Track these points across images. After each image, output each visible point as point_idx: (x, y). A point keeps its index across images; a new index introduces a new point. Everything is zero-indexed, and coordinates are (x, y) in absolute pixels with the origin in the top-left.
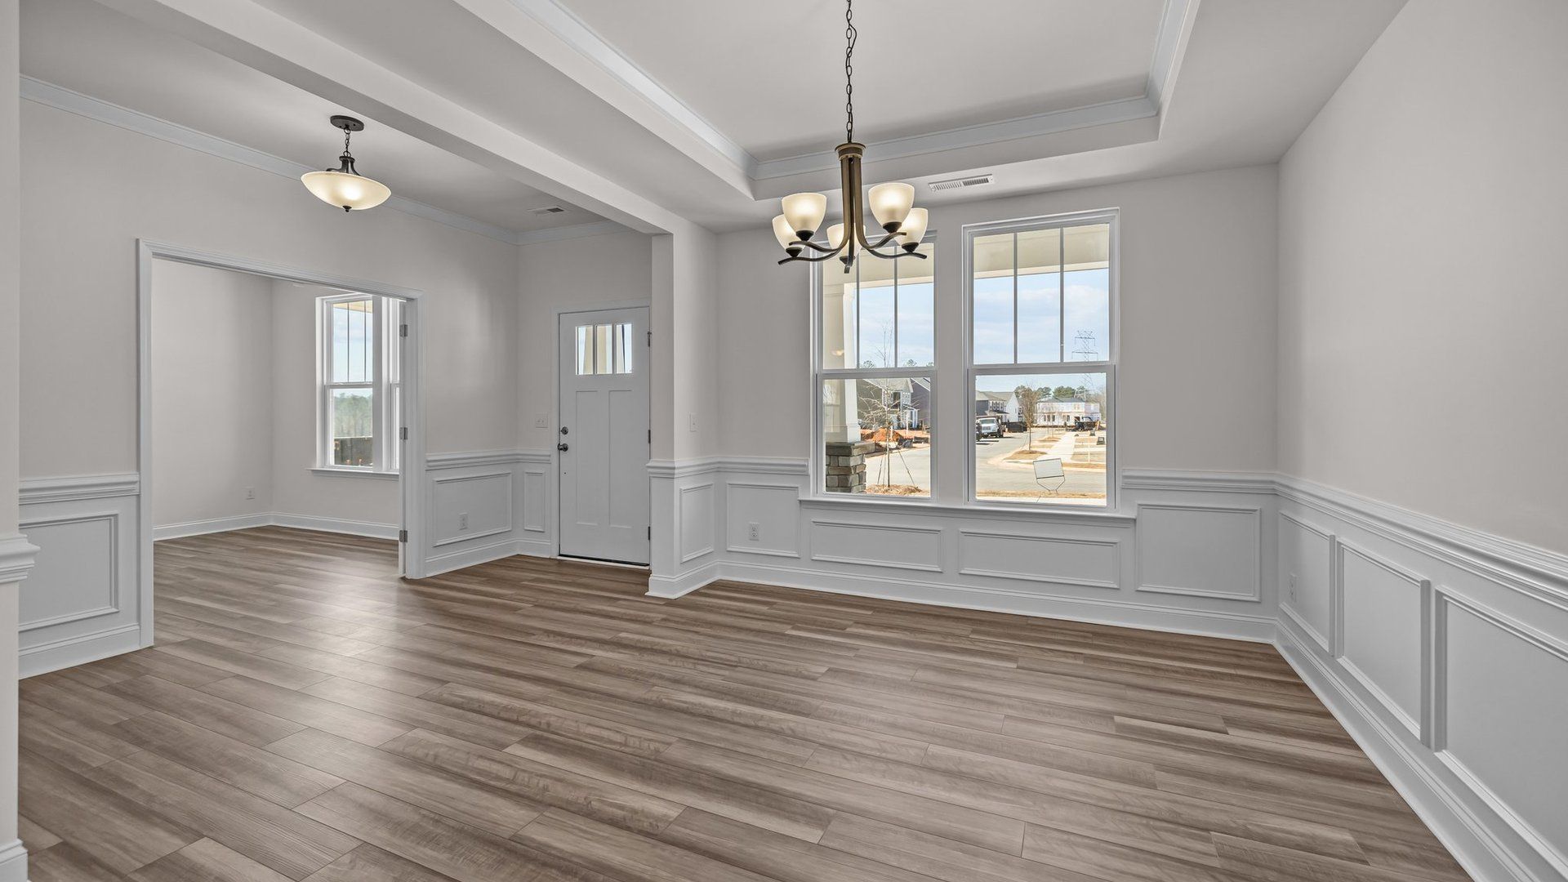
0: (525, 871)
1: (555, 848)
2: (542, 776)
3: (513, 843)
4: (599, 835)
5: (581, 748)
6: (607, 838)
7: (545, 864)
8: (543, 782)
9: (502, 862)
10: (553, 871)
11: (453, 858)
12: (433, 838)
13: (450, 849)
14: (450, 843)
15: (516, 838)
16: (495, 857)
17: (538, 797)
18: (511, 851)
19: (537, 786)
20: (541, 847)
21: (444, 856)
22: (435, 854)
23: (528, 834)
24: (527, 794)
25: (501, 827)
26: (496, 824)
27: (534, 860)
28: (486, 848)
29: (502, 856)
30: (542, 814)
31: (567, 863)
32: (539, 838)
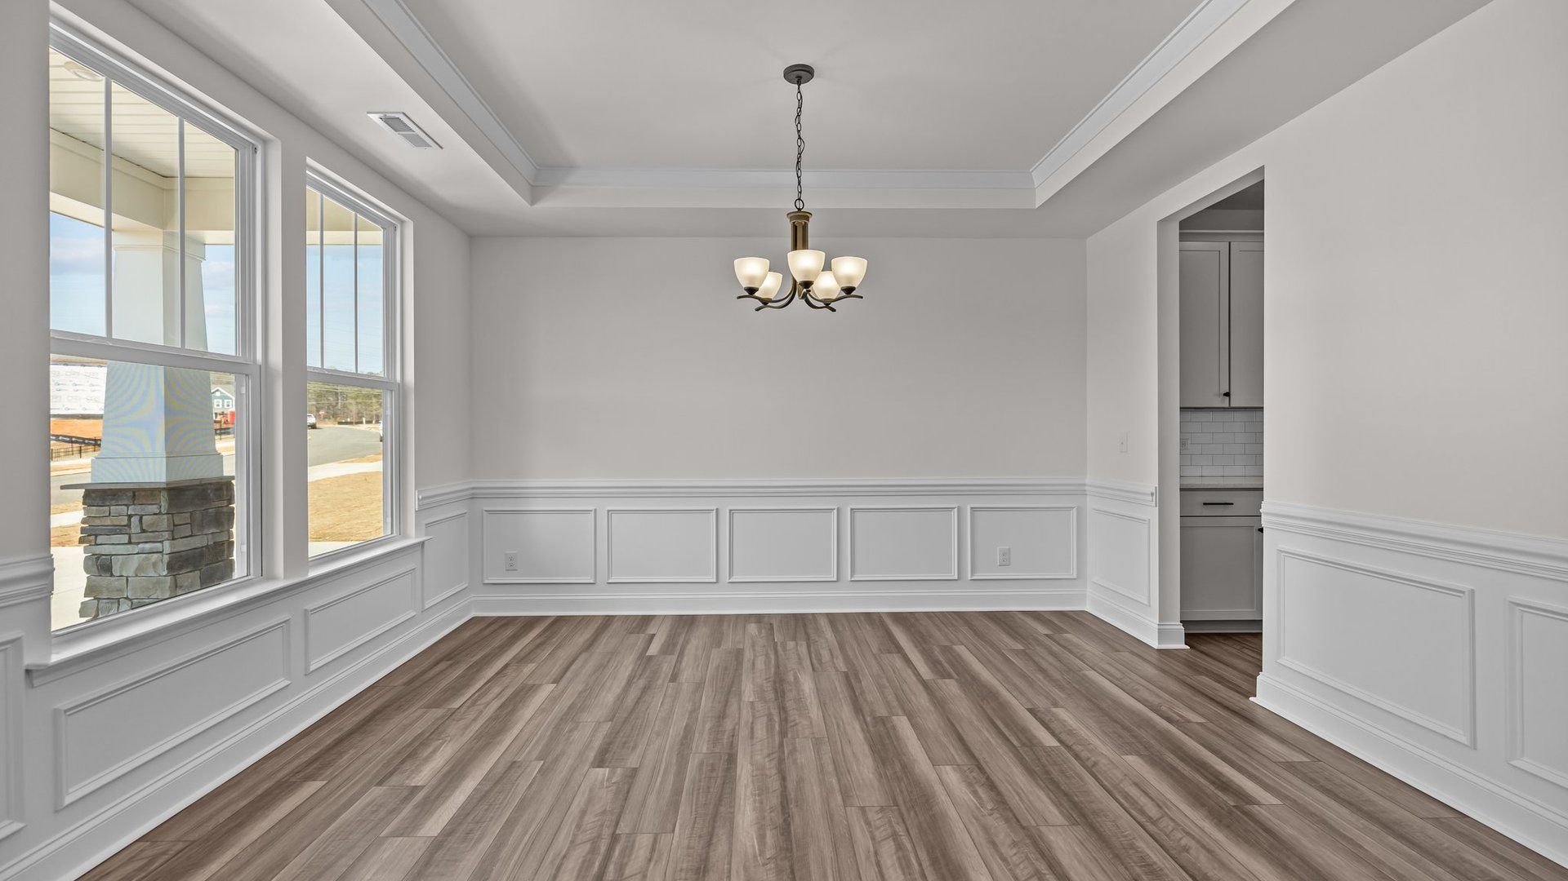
0: (1082, 799)
1: (1050, 798)
2: (1004, 860)
3: (1078, 820)
4: (1013, 788)
5: (934, 862)
6: (1008, 782)
7: (1066, 794)
8: (1009, 852)
9: (1095, 813)
10: (1063, 788)
11: (1134, 838)
12: (1144, 866)
13: (1132, 847)
14: (1131, 852)
15: (1074, 823)
16: (1099, 820)
17: (1028, 841)
18: (1083, 815)
19: (1018, 852)
20: (1058, 805)
21: (1140, 844)
22: (1149, 852)
23: (1063, 819)
24: (1034, 851)
25: (1080, 838)
26: (1081, 842)
27: (1071, 801)
28: (1102, 830)
29: (1092, 817)
30: (1037, 825)
31: (1050, 787)
32: (1056, 812)
